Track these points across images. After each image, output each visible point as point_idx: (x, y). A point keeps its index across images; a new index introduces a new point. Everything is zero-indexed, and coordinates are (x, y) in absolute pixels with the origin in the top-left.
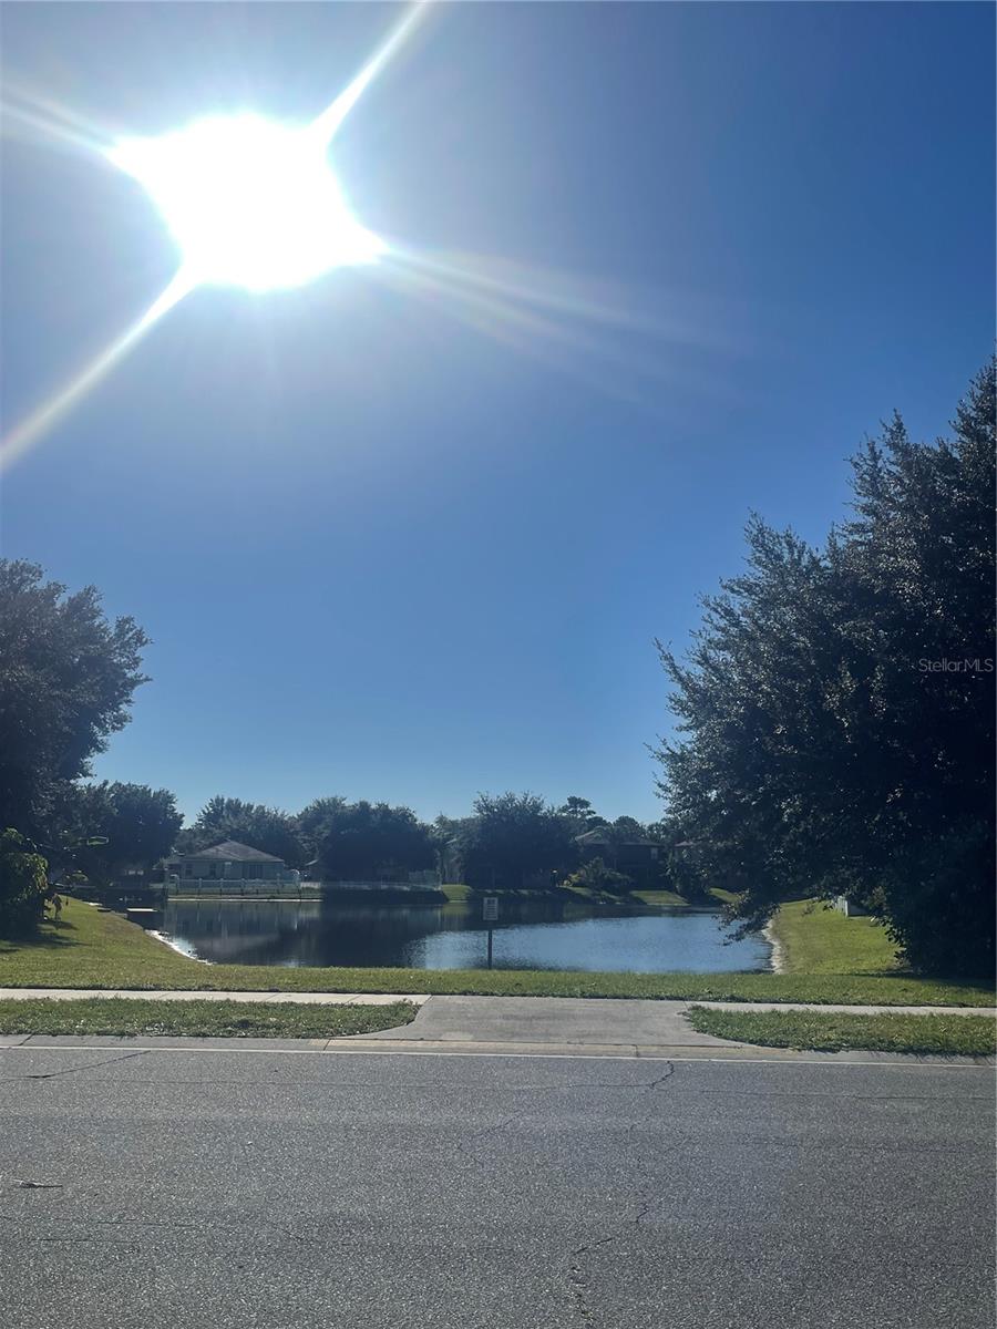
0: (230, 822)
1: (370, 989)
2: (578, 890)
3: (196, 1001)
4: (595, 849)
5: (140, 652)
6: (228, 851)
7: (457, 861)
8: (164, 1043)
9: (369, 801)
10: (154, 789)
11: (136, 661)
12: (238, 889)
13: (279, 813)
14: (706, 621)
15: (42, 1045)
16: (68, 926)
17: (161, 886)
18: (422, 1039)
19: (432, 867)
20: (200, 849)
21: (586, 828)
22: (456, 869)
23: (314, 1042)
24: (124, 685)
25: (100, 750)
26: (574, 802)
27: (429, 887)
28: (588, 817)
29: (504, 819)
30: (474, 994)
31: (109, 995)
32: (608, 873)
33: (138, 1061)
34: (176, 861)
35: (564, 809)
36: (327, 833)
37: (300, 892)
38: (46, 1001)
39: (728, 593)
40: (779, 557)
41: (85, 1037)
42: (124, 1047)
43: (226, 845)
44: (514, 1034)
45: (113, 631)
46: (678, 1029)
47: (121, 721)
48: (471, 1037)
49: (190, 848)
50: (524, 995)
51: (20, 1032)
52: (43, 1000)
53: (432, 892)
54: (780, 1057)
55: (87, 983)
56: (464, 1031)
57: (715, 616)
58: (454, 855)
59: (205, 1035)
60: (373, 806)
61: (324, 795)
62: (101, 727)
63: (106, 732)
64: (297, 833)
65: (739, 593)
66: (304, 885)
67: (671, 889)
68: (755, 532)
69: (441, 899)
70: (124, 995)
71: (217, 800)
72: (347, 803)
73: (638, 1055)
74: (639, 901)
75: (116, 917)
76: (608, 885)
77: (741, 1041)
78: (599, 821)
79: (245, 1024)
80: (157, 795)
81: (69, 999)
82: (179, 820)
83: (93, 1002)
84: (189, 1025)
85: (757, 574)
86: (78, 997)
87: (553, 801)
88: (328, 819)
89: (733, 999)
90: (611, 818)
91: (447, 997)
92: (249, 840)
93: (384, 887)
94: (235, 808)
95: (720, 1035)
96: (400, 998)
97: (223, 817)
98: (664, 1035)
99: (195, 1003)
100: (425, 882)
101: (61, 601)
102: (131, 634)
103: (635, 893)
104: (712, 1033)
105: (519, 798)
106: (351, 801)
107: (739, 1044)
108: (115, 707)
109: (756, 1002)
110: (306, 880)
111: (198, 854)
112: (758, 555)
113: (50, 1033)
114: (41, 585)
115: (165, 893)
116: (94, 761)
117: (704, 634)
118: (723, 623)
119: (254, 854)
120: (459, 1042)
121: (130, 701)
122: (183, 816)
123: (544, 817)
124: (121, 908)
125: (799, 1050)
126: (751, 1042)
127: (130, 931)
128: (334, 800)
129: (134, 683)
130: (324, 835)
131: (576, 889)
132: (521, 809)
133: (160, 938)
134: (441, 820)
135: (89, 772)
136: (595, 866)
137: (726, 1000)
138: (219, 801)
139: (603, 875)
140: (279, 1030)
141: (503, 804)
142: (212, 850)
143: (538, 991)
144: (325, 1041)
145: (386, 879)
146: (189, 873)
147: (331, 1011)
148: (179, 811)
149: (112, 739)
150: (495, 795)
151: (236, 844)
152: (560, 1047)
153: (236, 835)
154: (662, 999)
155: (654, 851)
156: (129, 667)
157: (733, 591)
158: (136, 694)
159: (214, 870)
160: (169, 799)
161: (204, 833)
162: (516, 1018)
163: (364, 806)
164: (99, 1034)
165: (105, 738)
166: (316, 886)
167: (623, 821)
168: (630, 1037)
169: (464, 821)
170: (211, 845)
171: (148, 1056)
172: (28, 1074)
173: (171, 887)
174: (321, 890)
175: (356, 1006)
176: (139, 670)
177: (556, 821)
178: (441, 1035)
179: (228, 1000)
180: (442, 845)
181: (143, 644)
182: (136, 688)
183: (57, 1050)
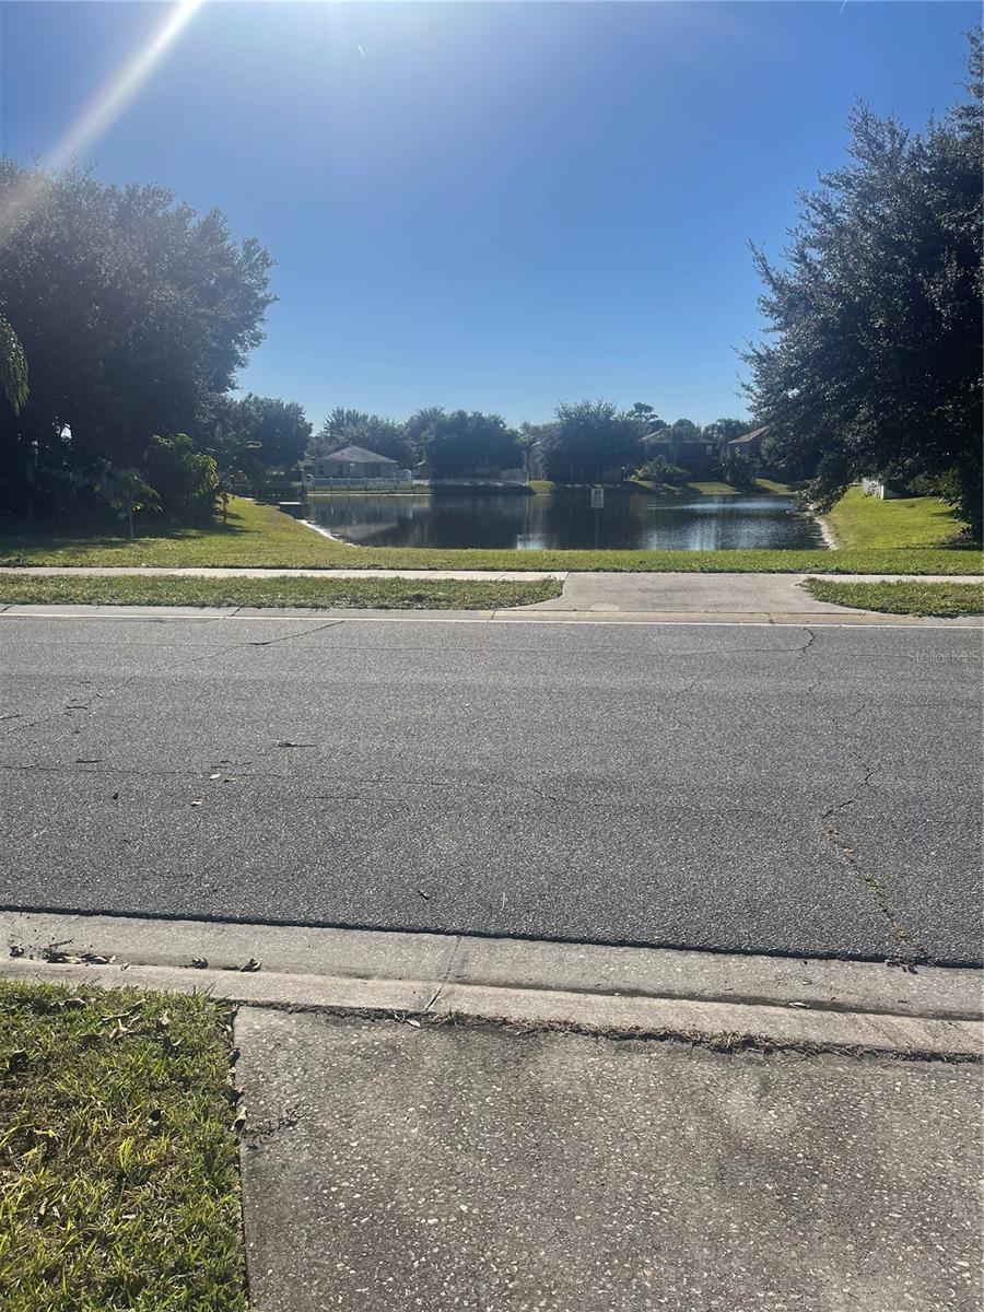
0: (350, 430)
1: (513, 567)
2: (644, 483)
3: (371, 578)
4: (657, 449)
5: (267, 273)
6: (352, 455)
7: (542, 461)
8: (353, 614)
9: (465, 409)
10: (286, 402)
11: (265, 283)
12: (361, 486)
13: (391, 422)
14: (803, 218)
15: (249, 615)
16: (237, 517)
17: (300, 484)
18: (575, 610)
19: (520, 467)
20: (329, 454)
21: (650, 430)
22: (540, 466)
23: (481, 613)
24: (257, 305)
25: (243, 366)
26: (640, 407)
27: (518, 483)
28: (652, 420)
29: (581, 423)
30: (605, 571)
31: (296, 573)
32: (668, 467)
33: (337, 629)
34: (310, 464)
35: (631, 414)
36: (431, 438)
37: (412, 488)
38: (243, 578)
39: (827, 187)
40: (881, 147)
41: (286, 609)
42: (320, 617)
43: (349, 449)
44: (655, 606)
45: (241, 253)
46: (801, 599)
47: (257, 338)
48: (618, 608)
49: (319, 453)
50: (650, 571)
51: (230, 605)
52: (242, 578)
53: (521, 486)
54: (903, 622)
55: (273, 564)
56: (609, 603)
57: (812, 212)
58: (538, 456)
59: (387, 608)
60: (470, 415)
61: (426, 405)
62: (242, 344)
63: (245, 350)
64: (405, 438)
65: (837, 187)
66: (415, 482)
67: (721, 479)
68: (859, 120)
69: (529, 492)
70: (309, 573)
71: (338, 411)
72: (445, 412)
73: (771, 622)
74: (694, 491)
75: (270, 510)
76: (669, 479)
77: (863, 608)
78: (659, 425)
79: (419, 598)
80: (289, 407)
81: (262, 577)
82: (309, 429)
83: (283, 580)
84: (371, 598)
85: (857, 167)
86: (270, 575)
87: (622, 408)
88: (432, 426)
89: (838, 571)
90: (671, 421)
91: (583, 573)
92: (369, 446)
93: (482, 483)
94: (353, 419)
95: (842, 604)
96: (545, 575)
97: (342, 424)
98: (790, 604)
99: (370, 581)
100: (514, 478)
101: (192, 223)
102: (257, 256)
103: (691, 485)
104: (835, 602)
105: (594, 405)
106: (448, 411)
107: (863, 611)
108: (251, 326)
109: (860, 574)
110: (418, 477)
111: (328, 457)
112: (859, 144)
113: (255, 606)
114: (171, 209)
115: (304, 490)
116: (237, 375)
117: (800, 231)
118: (820, 220)
119: (373, 457)
120: (606, 613)
121: (263, 319)
122: (311, 425)
123: (616, 421)
124: (273, 502)
125: (920, 616)
126: (873, 610)
127: (284, 521)
128: (435, 409)
129: (264, 303)
130: (430, 440)
131: (640, 482)
132: (595, 415)
133: (310, 526)
134: (526, 427)
135: (236, 385)
136: (658, 462)
137: (832, 573)
138: (340, 412)
139: (665, 469)
140: (449, 603)
141: (580, 410)
142: (338, 454)
143: (661, 567)
144: (491, 612)
145: (482, 476)
146: (321, 473)
147: (488, 587)
148: (307, 421)
149: (251, 354)
150: (574, 402)
151: (357, 448)
152: (698, 616)
153: (356, 441)
154: (774, 572)
155: (709, 448)
156: (259, 288)
157: (831, 185)
158: (267, 312)
159: (341, 470)
160: (299, 411)
161: (330, 440)
162: (651, 591)
163: (462, 414)
164: (296, 606)
165: (245, 354)
166: (426, 483)
167: (682, 423)
168: (760, 606)
169: (545, 426)
170: (337, 450)
171: (343, 625)
172: (248, 641)
173: (309, 484)
174: (430, 486)
175: (509, 582)
176: (268, 291)
177: (626, 424)
178: (590, 606)
179: (398, 578)
180: (528, 447)
181: (269, 265)
182: (267, 308)
183: (265, 621)
